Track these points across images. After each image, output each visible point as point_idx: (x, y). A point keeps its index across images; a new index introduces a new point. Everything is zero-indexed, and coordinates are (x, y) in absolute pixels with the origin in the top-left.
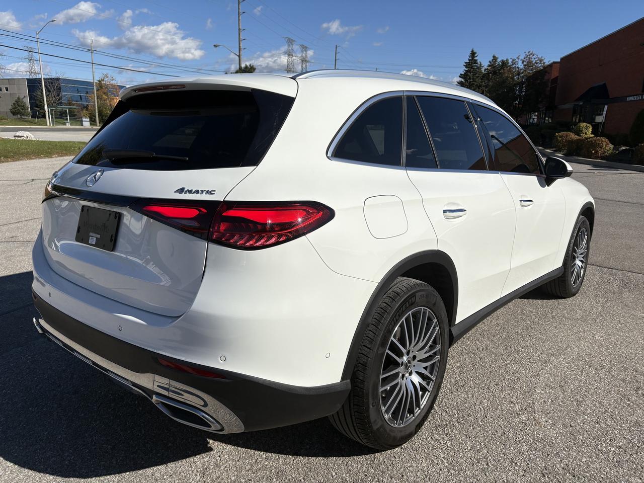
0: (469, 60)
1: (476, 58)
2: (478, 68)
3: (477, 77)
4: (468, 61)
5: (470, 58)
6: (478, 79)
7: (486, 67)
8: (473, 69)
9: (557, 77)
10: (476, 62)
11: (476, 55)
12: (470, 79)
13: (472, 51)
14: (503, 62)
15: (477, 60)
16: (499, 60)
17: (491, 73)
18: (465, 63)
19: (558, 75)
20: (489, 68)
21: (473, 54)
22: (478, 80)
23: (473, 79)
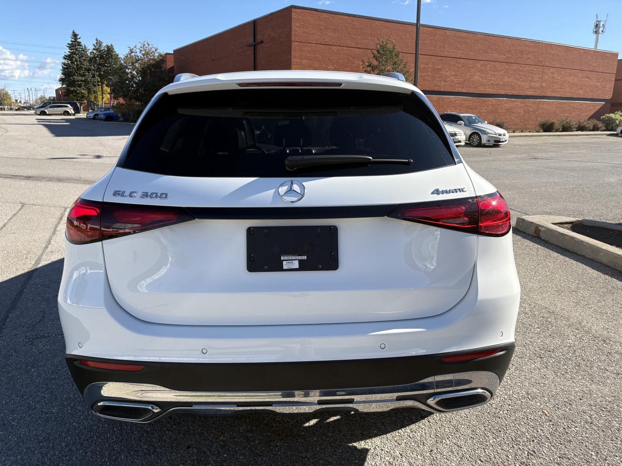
0: (72, 41)
1: (79, 40)
2: (83, 51)
3: (85, 60)
4: (71, 43)
5: (73, 40)
6: (85, 62)
7: (90, 51)
8: (78, 51)
9: (173, 67)
10: (79, 44)
11: (78, 37)
12: (76, 61)
13: (74, 32)
14: (108, 47)
15: (80, 42)
16: (104, 44)
17: (97, 57)
18: (68, 44)
19: (173, 65)
20: (95, 51)
21: (75, 35)
22: (86, 64)
23: (80, 61)
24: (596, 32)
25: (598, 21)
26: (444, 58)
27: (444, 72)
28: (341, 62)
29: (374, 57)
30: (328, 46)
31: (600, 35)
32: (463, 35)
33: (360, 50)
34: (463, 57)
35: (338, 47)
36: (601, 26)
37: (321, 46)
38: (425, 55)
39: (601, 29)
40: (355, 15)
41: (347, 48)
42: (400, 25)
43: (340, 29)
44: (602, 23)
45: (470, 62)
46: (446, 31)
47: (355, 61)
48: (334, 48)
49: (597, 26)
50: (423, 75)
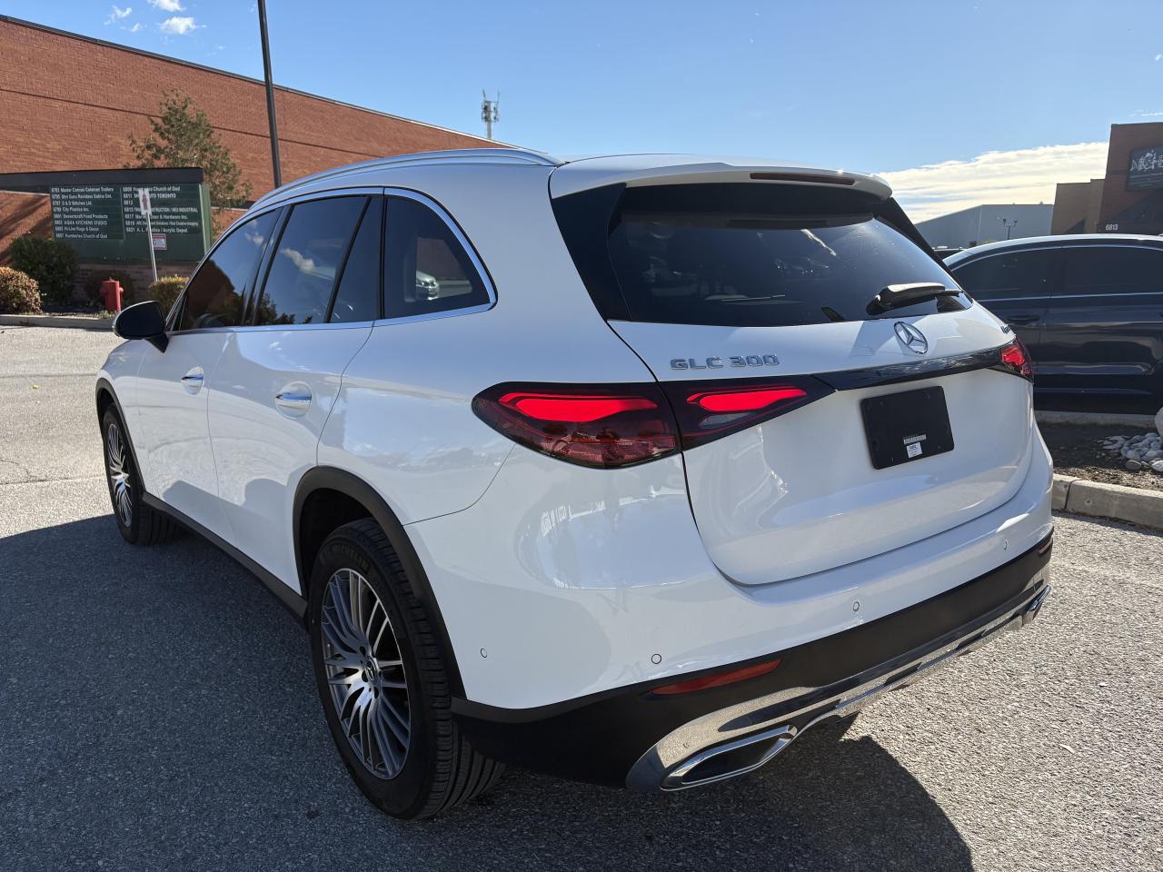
24: (487, 119)
25: (487, 102)
26: (289, 143)
27: (292, 170)
28: (76, 134)
29: (156, 130)
30: (42, 100)
31: (492, 124)
32: (315, 104)
33: (118, 114)
34: (322, 144)
35: (66, 104)
36: (492, 109)
37: (25, 98)
38: (251, 134)
39: (493, 115)
40: (96, 40)
41: (87, 107)
42: (194, 71)
43: (66, 66)
44: (492, 106)
45: (334, 153)
46: (285, 93)
47: (109, 136)
48: (57, 104)
49: (486, 109)
50: (254, 172)
